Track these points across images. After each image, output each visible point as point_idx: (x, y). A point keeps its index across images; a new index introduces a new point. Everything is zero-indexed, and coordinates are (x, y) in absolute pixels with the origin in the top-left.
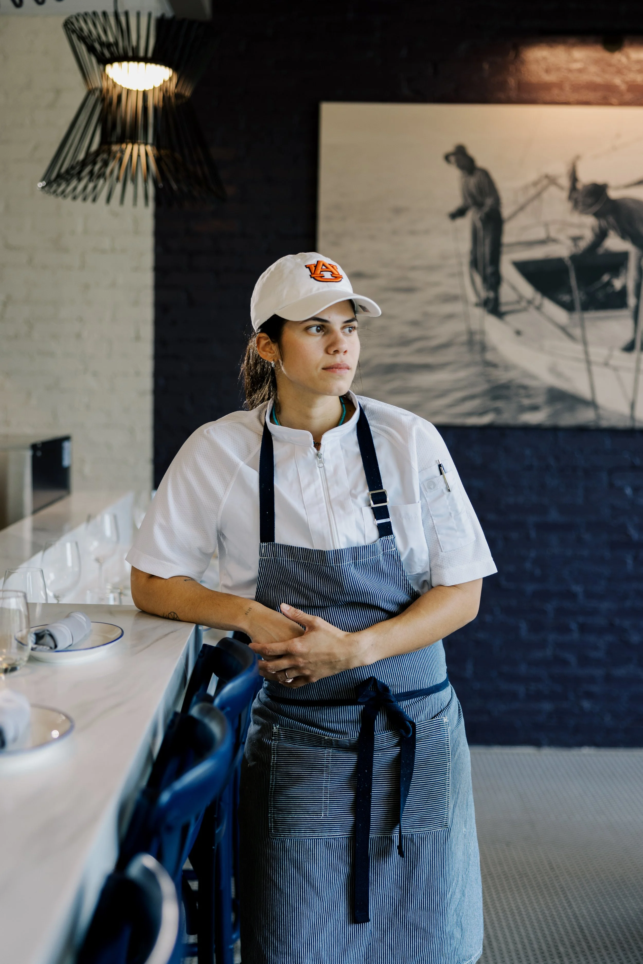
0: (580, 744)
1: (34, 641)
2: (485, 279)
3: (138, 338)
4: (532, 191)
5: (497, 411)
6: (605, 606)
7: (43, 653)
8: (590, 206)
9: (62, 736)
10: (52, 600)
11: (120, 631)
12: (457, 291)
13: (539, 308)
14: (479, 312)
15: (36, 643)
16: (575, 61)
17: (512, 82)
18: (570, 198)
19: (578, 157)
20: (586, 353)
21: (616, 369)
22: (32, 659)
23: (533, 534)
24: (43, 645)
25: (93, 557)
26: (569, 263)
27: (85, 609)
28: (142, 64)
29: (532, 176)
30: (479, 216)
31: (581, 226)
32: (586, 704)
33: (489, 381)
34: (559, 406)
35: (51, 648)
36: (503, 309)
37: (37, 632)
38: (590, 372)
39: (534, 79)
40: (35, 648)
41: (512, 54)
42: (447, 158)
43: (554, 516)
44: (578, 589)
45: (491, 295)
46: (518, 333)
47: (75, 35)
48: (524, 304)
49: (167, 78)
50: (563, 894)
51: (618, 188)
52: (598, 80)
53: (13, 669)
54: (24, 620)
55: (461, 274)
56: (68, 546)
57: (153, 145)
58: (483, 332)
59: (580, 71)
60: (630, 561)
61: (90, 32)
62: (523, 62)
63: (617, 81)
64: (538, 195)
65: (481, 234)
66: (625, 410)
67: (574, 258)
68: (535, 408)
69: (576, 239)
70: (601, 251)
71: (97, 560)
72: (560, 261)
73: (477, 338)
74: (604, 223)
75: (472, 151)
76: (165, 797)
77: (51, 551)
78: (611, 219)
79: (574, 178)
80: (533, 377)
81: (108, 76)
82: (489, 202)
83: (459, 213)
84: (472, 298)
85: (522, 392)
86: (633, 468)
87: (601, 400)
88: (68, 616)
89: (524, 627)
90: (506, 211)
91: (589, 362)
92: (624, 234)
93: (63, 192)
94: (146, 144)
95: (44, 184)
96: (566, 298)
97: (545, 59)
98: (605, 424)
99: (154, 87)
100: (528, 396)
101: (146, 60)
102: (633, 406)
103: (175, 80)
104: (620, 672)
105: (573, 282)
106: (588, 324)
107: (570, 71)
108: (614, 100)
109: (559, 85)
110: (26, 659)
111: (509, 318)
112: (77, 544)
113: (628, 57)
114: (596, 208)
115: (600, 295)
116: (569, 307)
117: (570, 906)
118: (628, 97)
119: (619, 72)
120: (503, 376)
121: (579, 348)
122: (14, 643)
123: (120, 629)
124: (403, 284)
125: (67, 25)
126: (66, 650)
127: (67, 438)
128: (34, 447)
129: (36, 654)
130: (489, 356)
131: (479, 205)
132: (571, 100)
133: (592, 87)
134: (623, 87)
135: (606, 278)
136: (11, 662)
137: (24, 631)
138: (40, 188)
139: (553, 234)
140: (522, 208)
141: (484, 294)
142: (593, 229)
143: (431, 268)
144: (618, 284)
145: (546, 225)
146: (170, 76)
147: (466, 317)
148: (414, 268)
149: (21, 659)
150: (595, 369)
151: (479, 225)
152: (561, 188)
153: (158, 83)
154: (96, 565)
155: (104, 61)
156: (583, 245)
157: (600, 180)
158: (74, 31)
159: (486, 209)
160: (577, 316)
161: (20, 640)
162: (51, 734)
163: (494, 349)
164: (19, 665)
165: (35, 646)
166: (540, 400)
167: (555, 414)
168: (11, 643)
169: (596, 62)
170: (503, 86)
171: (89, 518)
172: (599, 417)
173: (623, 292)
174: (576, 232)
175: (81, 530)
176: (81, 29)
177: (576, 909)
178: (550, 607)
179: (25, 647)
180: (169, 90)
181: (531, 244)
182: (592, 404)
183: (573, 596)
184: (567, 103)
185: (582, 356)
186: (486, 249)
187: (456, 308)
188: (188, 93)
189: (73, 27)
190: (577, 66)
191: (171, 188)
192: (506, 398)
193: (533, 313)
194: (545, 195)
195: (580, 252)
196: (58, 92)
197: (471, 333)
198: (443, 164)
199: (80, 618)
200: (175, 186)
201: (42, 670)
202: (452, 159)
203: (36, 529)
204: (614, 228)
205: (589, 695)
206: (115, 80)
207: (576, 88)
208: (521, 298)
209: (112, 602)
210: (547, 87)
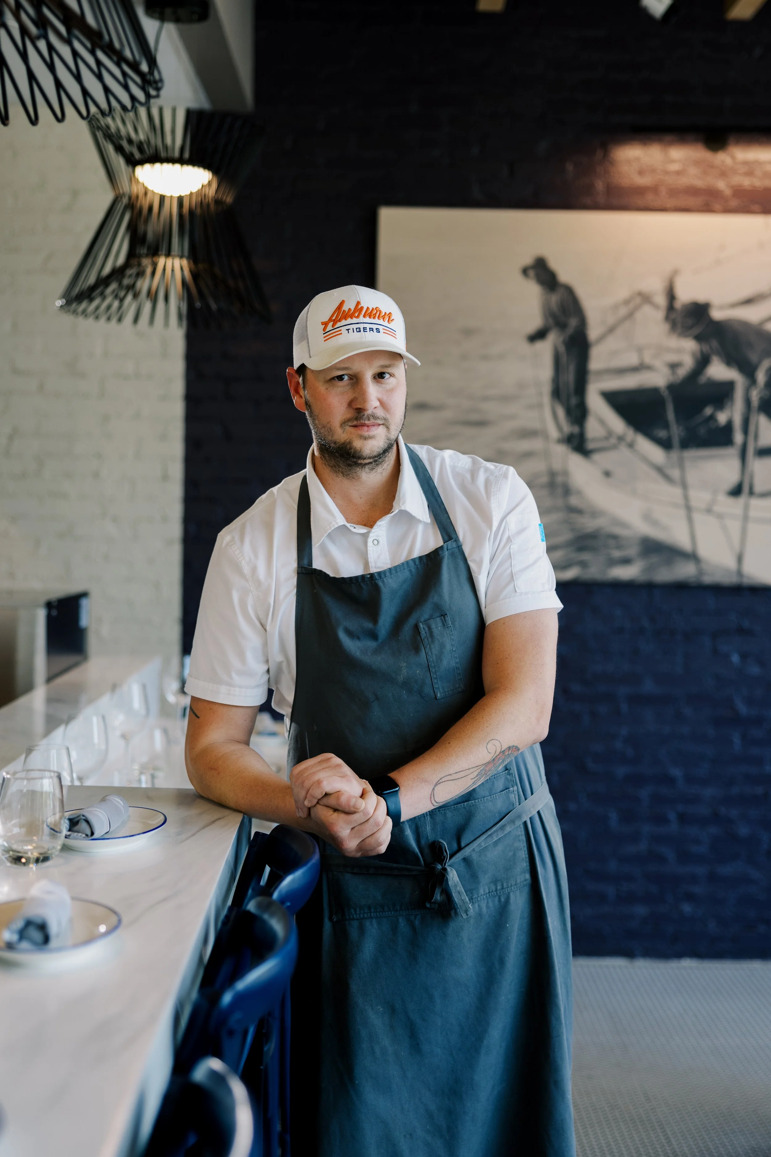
0: (679, 955)
1: (68, 827)
2: (569, 412)
3: (165, 477)
4: (623, 311)
5: (583, 564)
6: (708, 792)
7: (79, 841)
8: (690, 328)
9: (109, 932)
10: (77, 783)
11: (162, 818)
12: (536, 425)
13: (631, 445)
14: (561, 450)
15: (70, 830)
16: (673, 161)
17: (600, 185)
18: (667, 318)
19: (675, 273)
20: (686, 498)
21: (720, 516)
22: (65, 848)
23: (624, 707)
24: (78, 832)
25: (118, 733)
26: (666, 394)
27: (120, 791)
28: (177, 166)
29: (623, 293)
30: (561, 339)
31: (679, 351)
32: (687, 908)
33: (573, 530)
34: (655, 559)
35: (87, 835)
36: (590, 446)
37: (71, 817)
38: (690, 520)
39: (625, 182)
40: (69, 835)
41: (599, 154)
42: (525, 271)
43: (648, 687)
44: (676, 772)
45: (576, 430)
46: (607, 474)
47: (100, 132)
48: (613, 441)
49: (206, 182)
50: (661, 1129)
51: (722, 308)
52: (699, 183)
53: (46, 859)
54: (57, 804)
55: (540, 406)
56: (95, 719)
57: (188, 258)
58: (566, 473)
59: (678, 173)
60: (737, 740)
61: (118, 130)
62: (612, 163)
63: (721, 185)
64: (630, 316)
65: (564, 359)
66: (731, 563)
67: (671, 387)
68: (626, 561)
69: (674, 366)
70: (702, 379)
71: (124, 736)
72: (655, 391)
73: (559, 479)
74: (706, 348)
75: (554, 264)
76: (227, 998)
77: (75, 726)
78: (715, 344)
79: (671, 296)
80: (624, 525)
81: (138, 179)
82: (573, 322)
83: (539, 335)
84: (554, 433)
85: (612, 542)
86: (741, 631)
87: (703, 551)
88: (103, 800)
89: (613, 816)
90: (593, 333)
91: (688, 508)
92: (730, 360)
93: (84, 312)
94: (181, 257)
95: (64, 302)
96: (662, 434)
97: (638, 159)
98: (707, 580)
99: (191, 192)
100: (619, 547)
101: (181, 161)
102: (740, 559)
103: (214, 185)
104: (726, 870)
105: (671, 415)
106: (688, 464)
107: (666, 173)
108: (717, 206)
109: (655, 189)
110: (59, 847)
111: (597, 457)
112: (103, 718)
113: (733, 158)
114: (697, 330)
115: (702, 431)
116: (666, 445)
117: (669, 1142)
118: (734, 203)
119: (723, 174)
120: (590, 524)
121: (677, 492)
122: (47, 830)
123: (162, 814)
124: (475, 417)
125: (91, 121)
126: (102, 838)
127: (84, 595)
128: (49, 605)
129: (70, 842)
130: (574, 501)
131: (561, 326)
132: (668, 206)
133: (692, 191)
134: (728, 192)
135: (708, 411)
136: (42, 851)
137: (58, 816)
138: (59, 307)
139: (648, 360)
140: (611, 330)
141: (567, 428)
142: (694, 355)
143: (505, 399)
144: (722, 418)
145: (640, 350)
146: (209, 178)
147: (546, 454)
148: (486, 399)
149: (53, 848)
150: (697, 517)
151: (562, 349)
152: (656, 307)
153: (195, 188)
154: (122, 743)
155: (133, 162)
156: (682, 372)
157: (701, 297)
158: (99, 128)
159: (570, 330)
160: (675, 454)
161: (52, 827)
162: (98, 929)
163: (579, 493)
164: (52, 854)
165: (69, 833)
166: (632, 551)
167: (649, 569)
168: (43, 829)
169: (697, 163)
170: (589, 189)
171: (114, 687)
172: (701, 572)
173: (729, 427)
174: (673, 358)
175: (105, 701)
176: (108, 127)
177: (676, 1147)
178: (645, 793)
179: (58, 834)
180: (208, 197)
181: (621, 371)
182: (692, 557)
183: (670, 781)
184: (663, 209)
185: (681, 501)
186: (570, 377)
187: (536, 444)
188: (229, 199)
189: (99, 124)
190: (674, 167)
191: (208, 307)
192: (593, 549)
193: (624, 451)
194: (639, 316)
195: (679, 381)
196: (75, 194)
197: (552, 474)
198: (519, 278)
199: (118, 802)
200: (214, 306)
201: (76, 861)
202: (531, 273)
203: (50, 700)
204: (718, 354)
205: (690, 897)
206: (146, 185)
207: (674, 192)
208: (610, 434)
209: (144, 785)
210: (641, 191)
